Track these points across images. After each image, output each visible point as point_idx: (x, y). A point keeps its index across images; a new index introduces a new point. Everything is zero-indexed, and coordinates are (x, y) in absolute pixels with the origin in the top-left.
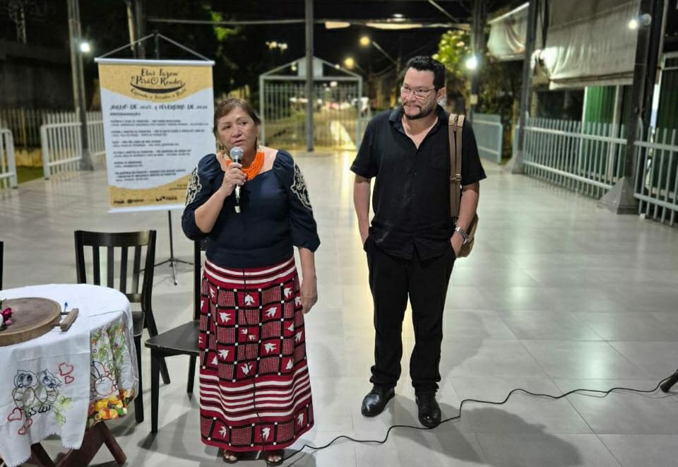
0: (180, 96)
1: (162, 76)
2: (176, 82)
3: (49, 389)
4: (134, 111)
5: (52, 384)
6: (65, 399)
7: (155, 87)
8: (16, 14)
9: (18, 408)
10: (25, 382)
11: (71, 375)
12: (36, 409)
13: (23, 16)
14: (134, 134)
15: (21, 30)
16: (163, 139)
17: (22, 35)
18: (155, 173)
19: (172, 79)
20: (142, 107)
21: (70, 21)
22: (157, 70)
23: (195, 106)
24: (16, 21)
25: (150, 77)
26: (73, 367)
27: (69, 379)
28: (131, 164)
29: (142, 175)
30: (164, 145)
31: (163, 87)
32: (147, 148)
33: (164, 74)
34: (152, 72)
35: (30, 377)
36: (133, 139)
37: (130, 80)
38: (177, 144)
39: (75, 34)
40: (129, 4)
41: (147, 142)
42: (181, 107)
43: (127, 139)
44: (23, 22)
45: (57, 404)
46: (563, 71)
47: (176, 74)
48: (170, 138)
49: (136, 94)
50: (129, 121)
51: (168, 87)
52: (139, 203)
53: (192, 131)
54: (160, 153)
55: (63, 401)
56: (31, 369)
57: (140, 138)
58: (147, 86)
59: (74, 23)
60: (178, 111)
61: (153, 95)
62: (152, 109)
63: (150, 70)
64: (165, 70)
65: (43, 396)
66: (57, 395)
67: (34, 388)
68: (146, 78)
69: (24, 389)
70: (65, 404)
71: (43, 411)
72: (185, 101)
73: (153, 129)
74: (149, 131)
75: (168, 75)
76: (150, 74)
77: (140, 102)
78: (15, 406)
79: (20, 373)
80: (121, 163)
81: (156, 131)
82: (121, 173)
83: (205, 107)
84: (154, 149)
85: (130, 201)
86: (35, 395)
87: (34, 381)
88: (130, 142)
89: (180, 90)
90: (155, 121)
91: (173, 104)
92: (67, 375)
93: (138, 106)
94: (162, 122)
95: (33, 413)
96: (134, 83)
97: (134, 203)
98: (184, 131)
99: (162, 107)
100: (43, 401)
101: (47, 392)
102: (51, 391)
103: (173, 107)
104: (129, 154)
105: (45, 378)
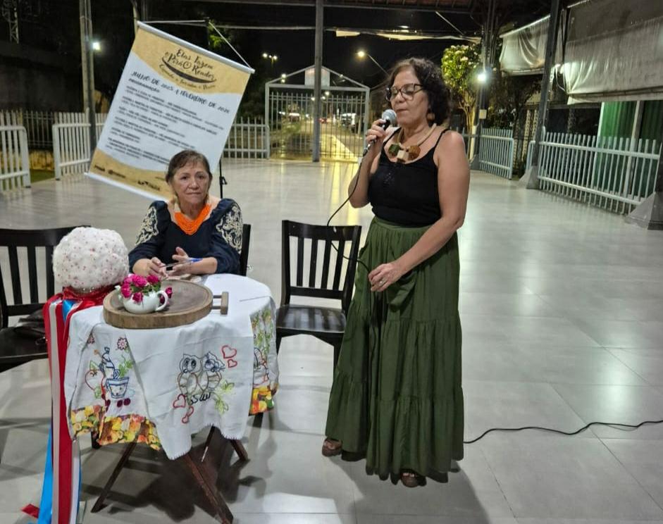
0: (207, 90)
1: (196, 64)
2: (207, 75)
3: (211, 374)
4: (154, 86)
5: (215, 367)
6: (228, 384)
7: (185, 71)
10: (190, 367)
11: (234, 359)
12: (199, 396)
14: (145, 108)
16: (172, 126)
18: (148, 155)
19: (205, 70)
20: (164, 86)
22: (194, 56)
23: (217, 106)
25: (184, 60)
26: (236, 351)
27: (231, 363)
28: (129, 136)
29: (134, 152)
30: (170, 131)
31: (193, 74)
32: (152, 127)
33: (199, 62)
34: (188, 56)
35: (194, 363)
36: (142, 112)
37: (163, 54)
38: (183, 136)
41: (155, 121)
42: (203, 101)
43: (136, 110)
45: (218, 391)
46: (582, 86)
47: (211, 67)
48: (179, 127)
49: (163, 70)
50: (144, 94)
51: (199, 76)
52: (120, 179)
53: (204, 129)
54: (162, 138)
55: (226, 386)
56: (196, 353)
57: (149, 115)
58: (178, 67)
60: (198, 103)
61: (180, 78)
62: (172, 91)
63: (188, 53)
64: (203, 59)
65: (203, 382)
66: (220, 379)
67: (197, 374)
68: (180, 59)
69: (188, 375)
70: (228, 390)
71: (203, 400)
72: (209, 96)
73: (165, 110)
74: (161, 112)
75: (203, 65)
76: (186, 57)
77: (163, 80)
79: (186, 357)
80: (119, 131)
81: (168, 115)
82: (114, 141)
83: (227, 111)
84: (159, 131)
85: (111, 172)
86: (197, 382)
87: (198, 367)
88: (137, 114)
89: (208, 85)
90: (170, 104)
91: (196, 94)
92: (230, 358)
93: (160, 83)
94: (177, 108)
95: (194, 400)
96: (166, 60)
97: (114, 176)
98: (196, 126)
99: (184, 93)
100: (204, 388)
101: (208, 377)
102: (214, 376)
103: (195, 98)
104: (130, 126)
105: (208, 362)
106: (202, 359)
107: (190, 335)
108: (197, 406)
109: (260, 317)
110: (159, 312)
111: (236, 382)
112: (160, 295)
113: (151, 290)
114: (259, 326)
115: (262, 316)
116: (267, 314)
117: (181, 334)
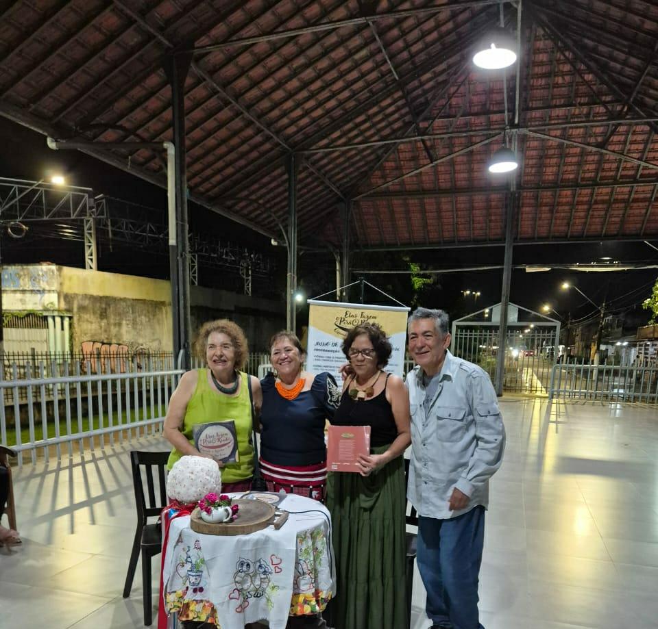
1: (362, 319)
3: (263, 576)
4: (334, 348)
5: (265, 571)
6: (275, 587)
8: (245, 271)
9: (237, 589)
10: (245, 568)
11: (280, 566)
12: (253, 593)
13: (250, 273)
15: (248, 285)
17: (248, 289)
19: (371, 321)
21: (288, 274)
22: (358, 312)
24: (244, 277)
26: (281, 560)
27: (278, 570)
33: (364, 317)
34: (354, 315)
35: (248, 565)
37: (335, 321)
39: (292, 287)
40: (338, 258)
44: (250, 278)
45: (268, 590)
47: (375, 318)
49: (339, 333)
55: (274, 588)
56: (249, 557)
58: (349, 327)
59: (291, 276)
64: (366, 312)
65: (257, 582)
66: (269, 581)
67: (251, 575)
68: (349, 319)
69: (243, 574)
70: (275, 590)
71: (257, 596)
75: (368, 318)
76: (353, 316)
78: (235, 587)
79: (242, 560)
86: (252, 581)
87: (252, 569)
92: (276, 565)
95: (249, 596)
96: (338, 324)
100: (258, 587)
101: (261, 579)
102: (264, 578)
105: (260, 566)
106: (255, 563)
107: (245, 543)
108: (252, 600)
109: (308, 535)
110: (226, 522)
111: (280, 585)
112: (226, 510)
113: (219, 506)
114: (307, 542)
115: (311, 534)
116: (318, 533)
117: (238, 541)
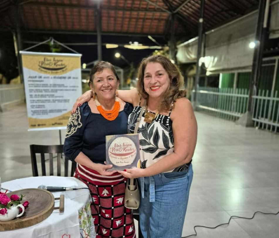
0: (65, 72)
2: (62, 65)
4: (40, 79)
7: (51, 67)
14: (41, 91)
16: (56, 94)
18: (51, 111)
19: (60, 63)
20: (45, 78)
22: (52, 59)
23: (72, 77)
25: (48, 62)
28: (39, 106)
29: (45, 112)
30: (56, 97)
31: (55, 67)
32: (47, 98)
33: (56, 61)
36: (40, 94)
37: (38, 63)
38: (62, 97)
41: (48, 95)
42: (64, 78)
43: (37, 94)
47: (62, 61)
48: (59, 93)
49: (41, 71)
50: (38, 85)
51: (58, 67)
52: (44, 126)
53: (70, 90)
54: (54, 101)
57: (44, 93)
58: (47, 66)
60: (63, 80)
61: (50, 71)
62: (50, 79)
63: (49, 58)
64: (56, 58)
68: (47, 62)
72: (67, 75)
73: (50, 89)
74: (48, 90)
75: (58, 61)
76: (49, 60)
77: (43, 75)
80: (34, 106)
81: (52, 90)
82: (34, 111)
83: (77, 78)
84: (51, 99)
85: (39, 125)
88: (39, 95)
89: (64, 69)
90: (51, 85)
91: (60, 76)
93: (43, 77)
94: (55, 85)
96: (40, 65)
97: (41, 126)
98: (66, 90)
99: (55, 78)
103: (61, 78)
104: (38, 101)
